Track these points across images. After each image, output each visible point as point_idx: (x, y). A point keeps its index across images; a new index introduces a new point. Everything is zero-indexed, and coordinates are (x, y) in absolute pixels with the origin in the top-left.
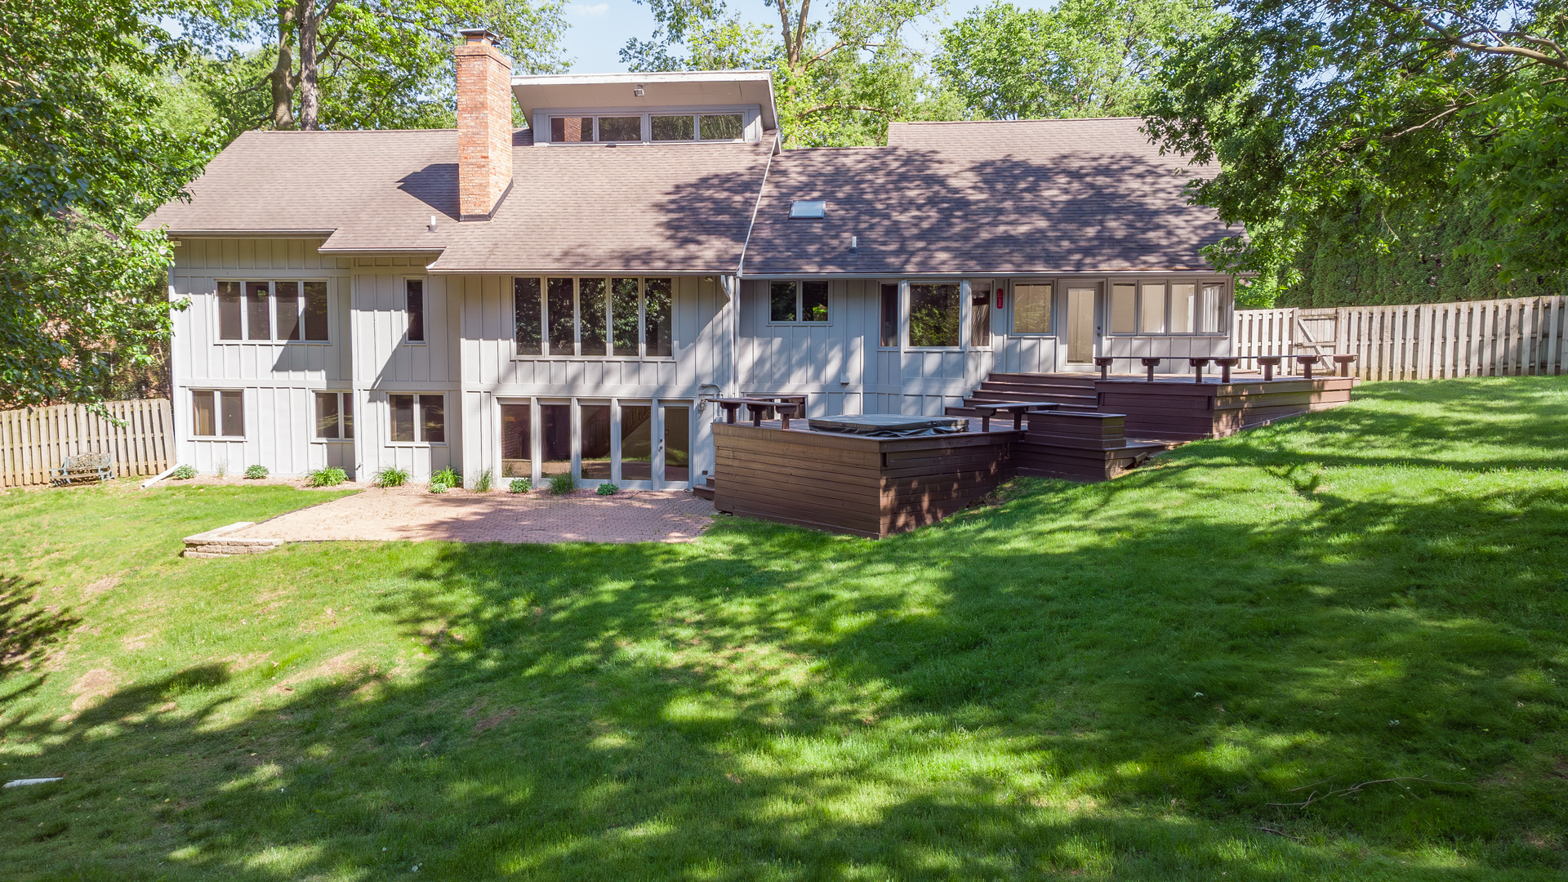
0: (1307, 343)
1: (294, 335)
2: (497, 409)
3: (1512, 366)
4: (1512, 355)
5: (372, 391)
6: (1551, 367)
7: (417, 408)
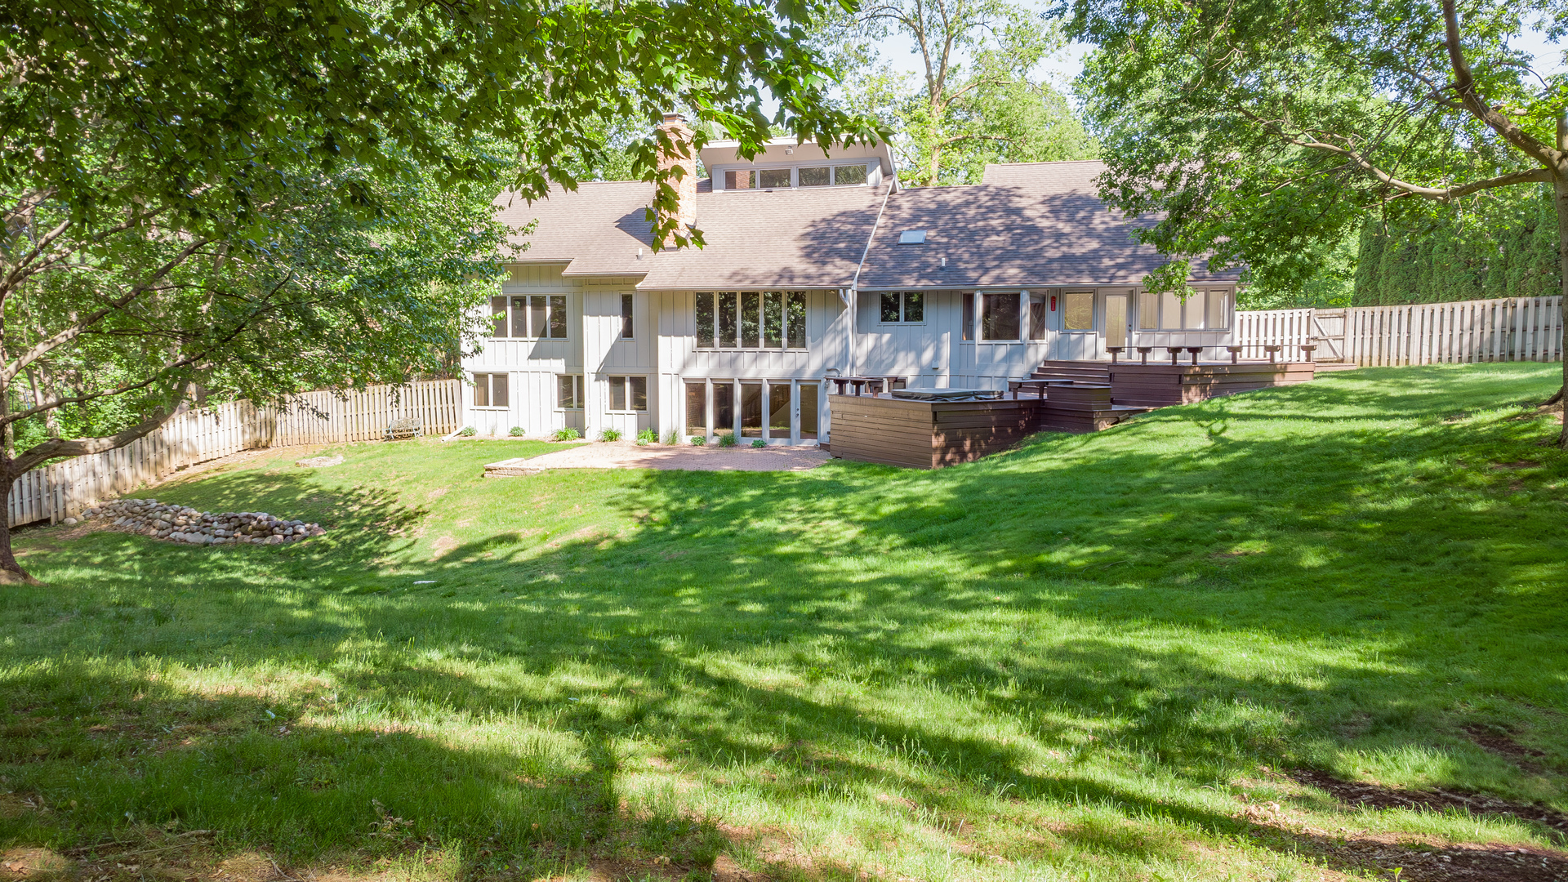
0: (1321, 337)
1: (543, 334)
2: (683, 386)
3: (1486, 354)
4: (1487, 346)
5: (597, 373)
6: (1517, 356)
7: (628, 385)
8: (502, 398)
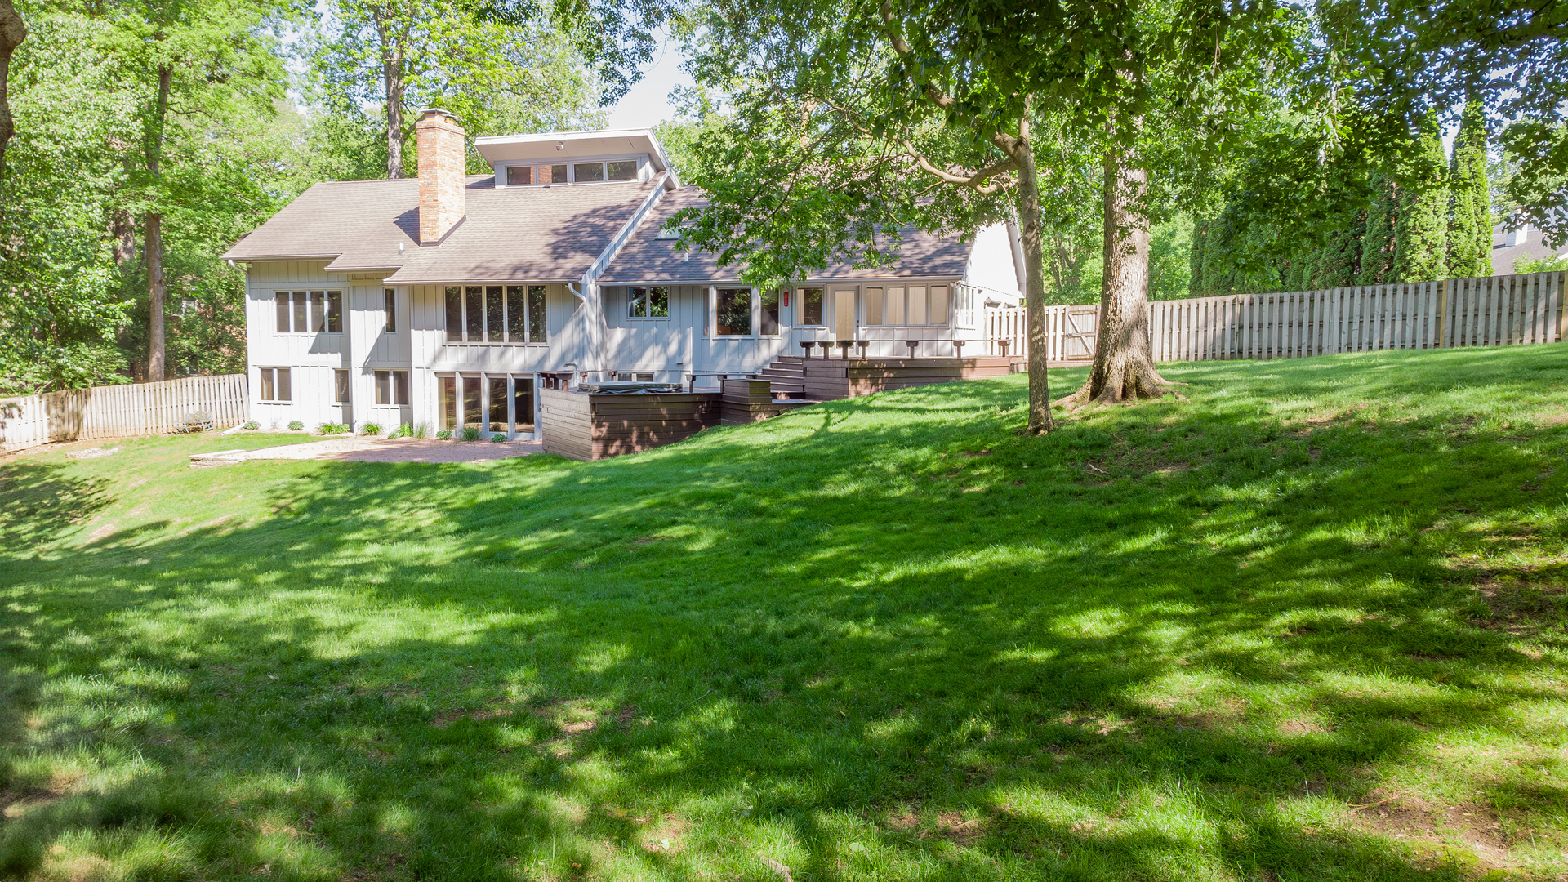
0: (1075, 334)
1: (322, 329)
2: (435, 380)
4: (1218, 343)
5: (364, 367)
7: (391, 379)
8: (285, 394)
